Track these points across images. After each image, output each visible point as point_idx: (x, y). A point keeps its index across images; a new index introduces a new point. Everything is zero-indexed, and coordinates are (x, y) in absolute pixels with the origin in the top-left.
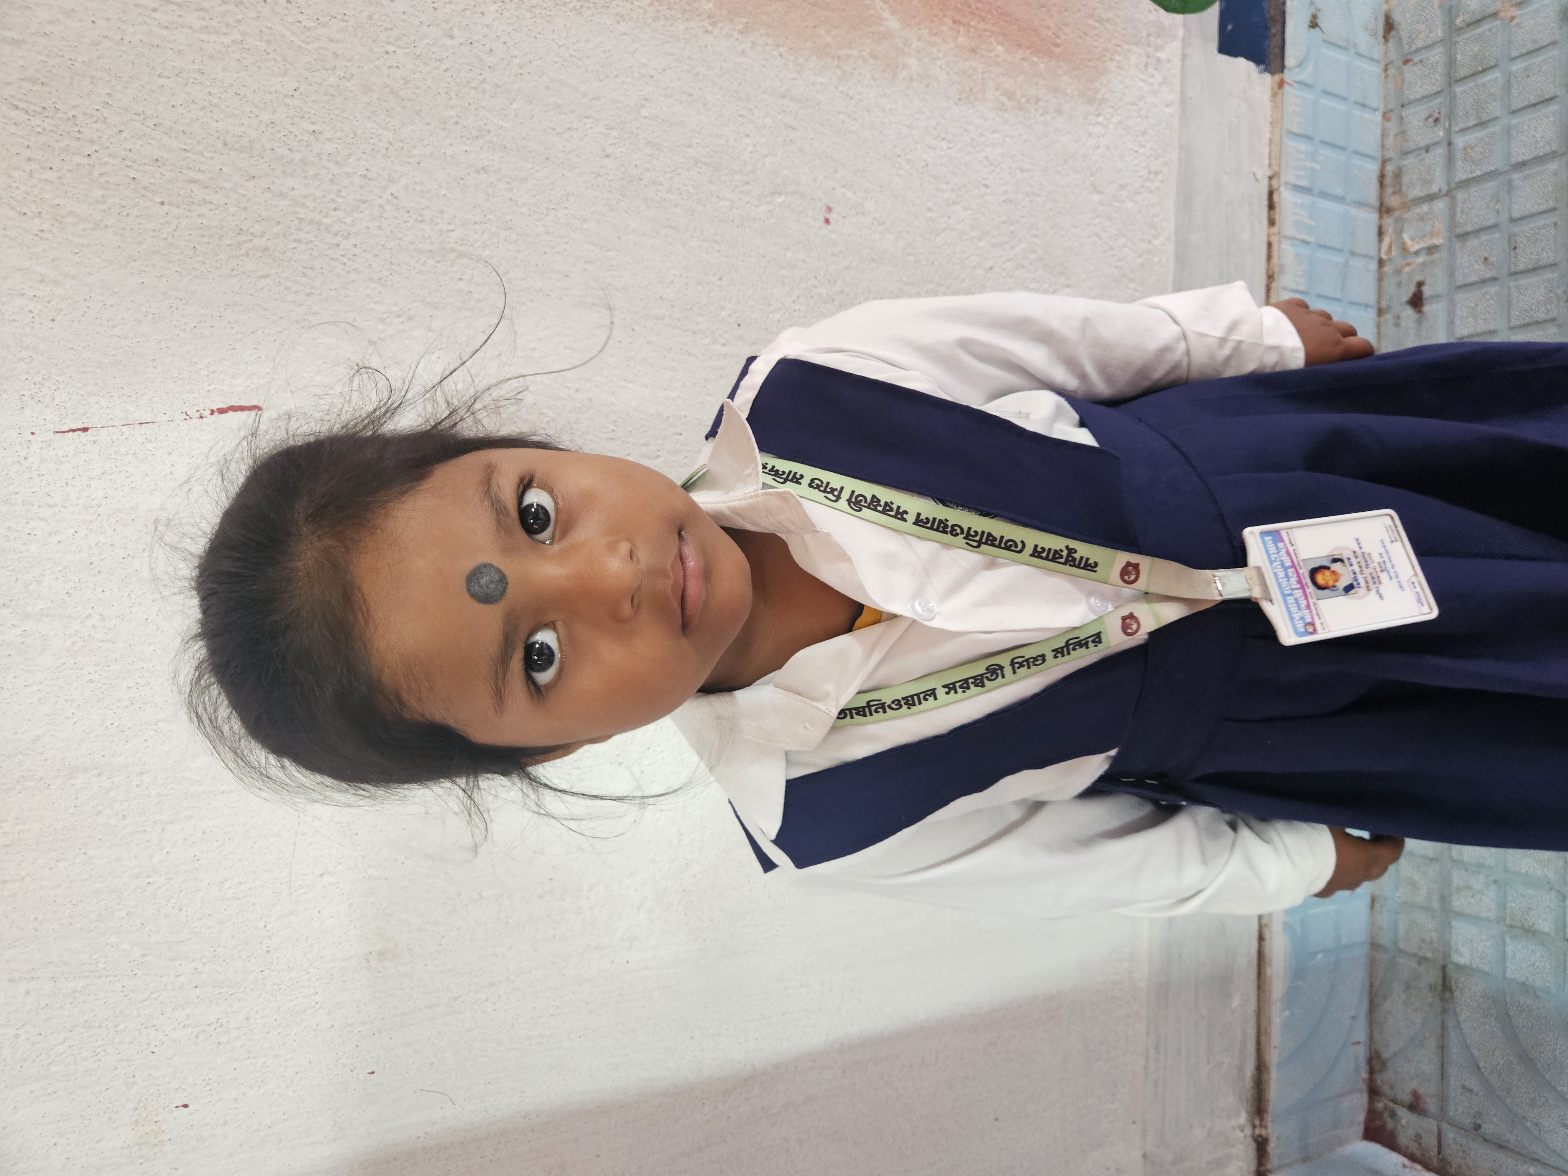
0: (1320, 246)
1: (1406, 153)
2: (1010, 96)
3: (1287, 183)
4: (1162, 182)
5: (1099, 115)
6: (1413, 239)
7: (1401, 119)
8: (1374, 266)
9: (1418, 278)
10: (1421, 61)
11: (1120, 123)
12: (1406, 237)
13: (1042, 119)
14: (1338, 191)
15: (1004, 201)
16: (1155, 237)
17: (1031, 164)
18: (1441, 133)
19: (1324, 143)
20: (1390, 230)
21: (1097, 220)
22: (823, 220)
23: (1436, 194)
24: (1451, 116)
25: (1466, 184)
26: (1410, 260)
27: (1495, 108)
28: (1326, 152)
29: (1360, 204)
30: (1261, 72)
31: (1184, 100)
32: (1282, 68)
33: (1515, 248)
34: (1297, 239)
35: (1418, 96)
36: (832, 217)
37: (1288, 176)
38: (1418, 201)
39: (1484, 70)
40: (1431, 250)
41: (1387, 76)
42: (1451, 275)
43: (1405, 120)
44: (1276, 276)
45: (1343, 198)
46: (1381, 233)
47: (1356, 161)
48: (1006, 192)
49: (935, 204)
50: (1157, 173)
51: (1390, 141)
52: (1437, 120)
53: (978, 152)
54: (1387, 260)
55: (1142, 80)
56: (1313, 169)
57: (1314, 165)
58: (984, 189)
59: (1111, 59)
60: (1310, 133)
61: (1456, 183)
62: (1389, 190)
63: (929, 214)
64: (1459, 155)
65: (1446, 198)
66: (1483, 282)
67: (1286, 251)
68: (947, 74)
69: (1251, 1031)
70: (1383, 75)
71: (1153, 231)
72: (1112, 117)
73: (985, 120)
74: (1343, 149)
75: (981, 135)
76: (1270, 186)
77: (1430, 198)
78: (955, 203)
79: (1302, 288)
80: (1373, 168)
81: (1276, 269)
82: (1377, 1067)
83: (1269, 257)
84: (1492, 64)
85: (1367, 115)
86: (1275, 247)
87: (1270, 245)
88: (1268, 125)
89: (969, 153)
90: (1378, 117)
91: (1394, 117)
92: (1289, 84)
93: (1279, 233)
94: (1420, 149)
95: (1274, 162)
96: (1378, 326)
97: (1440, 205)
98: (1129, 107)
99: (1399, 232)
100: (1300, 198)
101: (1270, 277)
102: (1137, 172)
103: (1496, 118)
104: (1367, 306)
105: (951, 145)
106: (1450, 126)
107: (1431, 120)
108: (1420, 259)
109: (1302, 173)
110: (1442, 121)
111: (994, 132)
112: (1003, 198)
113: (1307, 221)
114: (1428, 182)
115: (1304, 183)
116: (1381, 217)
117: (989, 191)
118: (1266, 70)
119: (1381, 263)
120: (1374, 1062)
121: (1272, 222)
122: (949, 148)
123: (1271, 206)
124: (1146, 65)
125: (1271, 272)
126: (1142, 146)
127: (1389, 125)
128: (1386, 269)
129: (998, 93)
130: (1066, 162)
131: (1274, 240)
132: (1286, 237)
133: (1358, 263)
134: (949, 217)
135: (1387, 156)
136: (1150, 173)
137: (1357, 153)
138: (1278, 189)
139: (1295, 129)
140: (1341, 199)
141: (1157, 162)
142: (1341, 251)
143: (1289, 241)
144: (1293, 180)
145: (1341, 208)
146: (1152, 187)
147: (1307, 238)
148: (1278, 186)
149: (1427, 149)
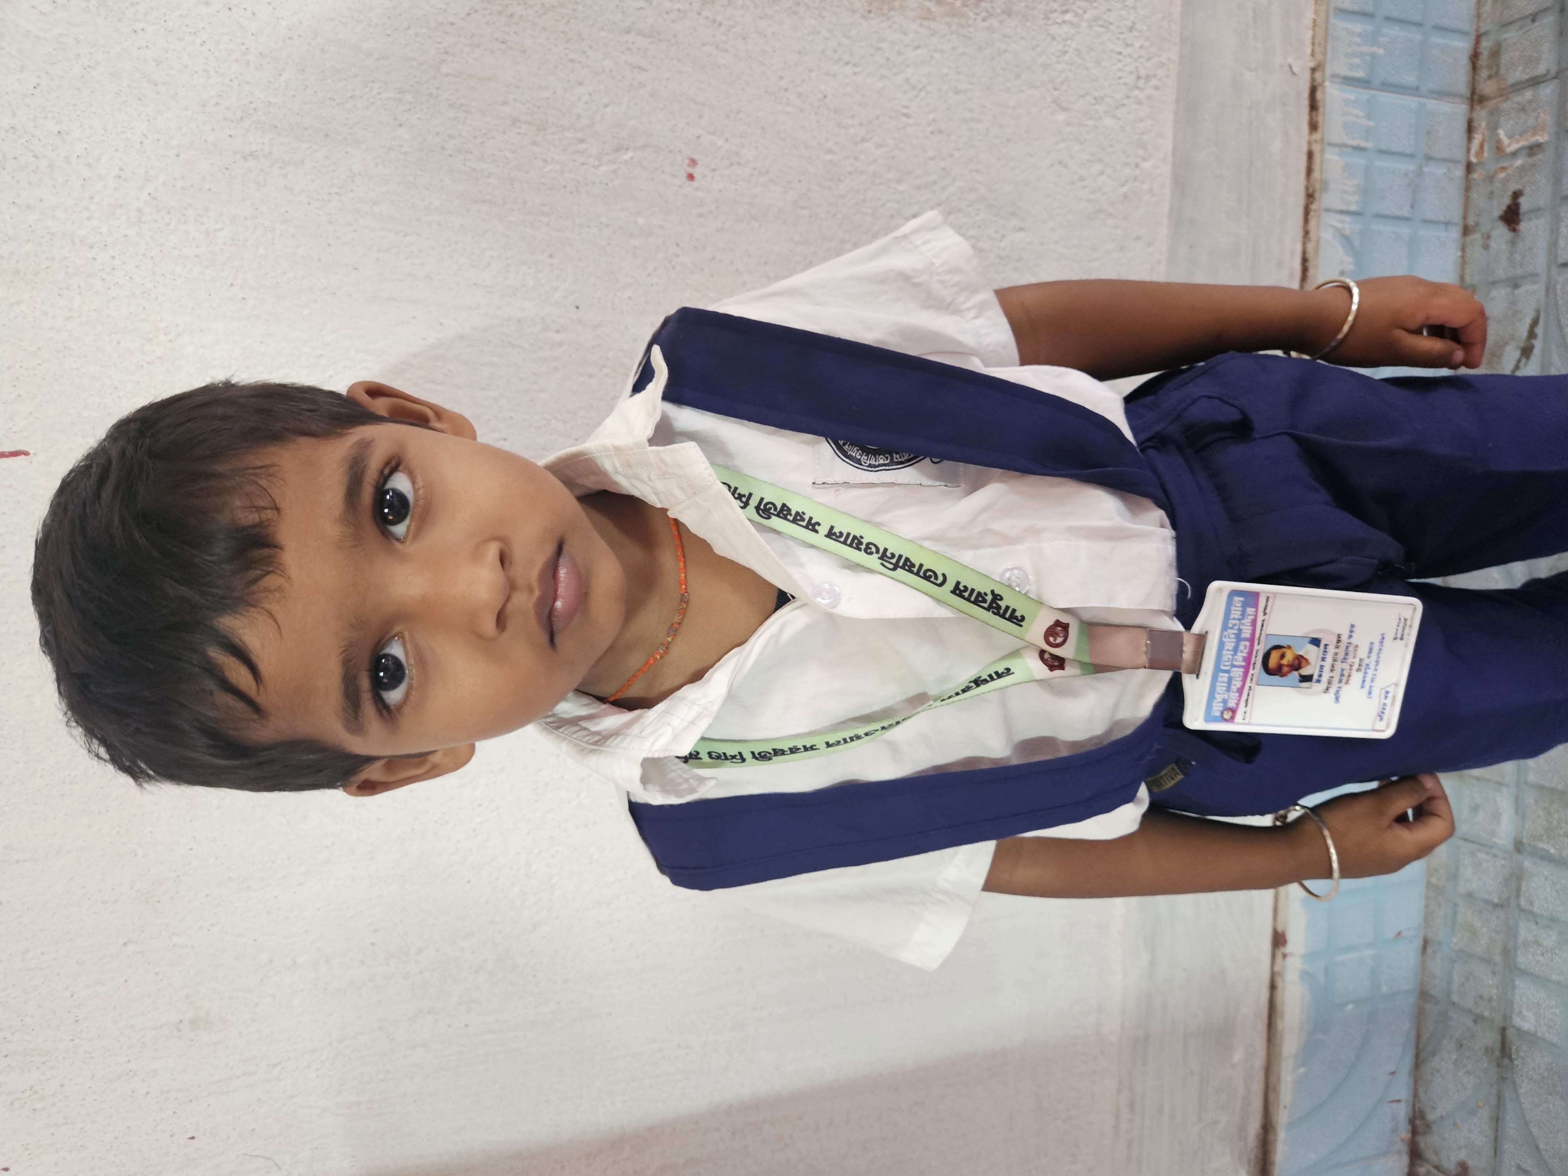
0: (1381, 152)
1: (1506, 25)
3: (1334, 76)
4: (1157, 88)
5: (1066, 12)
6: (1510, 137)
8: (1459, 172)
9: (1513, 187)
12: (1501, 133)
14: (1411, 79)
15: (932, 133)
16: (1144, 159)
17: (970, 83)
19: (1388, 19)
20: (1483, 124)
21: (1062, 145)
22: (685, 175)
26: (1506, 163)
28: (1394, 31)
29: (1440, 94)
34: (1347, 146)
36: (697, 171)
37: (1337, 66)
38: (1519, 87)
40: (1533, 149)
42: (1557, 183)
44: (1317, 195)
45: (1417, 88)
46: (1470, 129)
47: (1437, 40)
48: (934, 120)
49: (837, 143)
50: (1148, 78)
51: (1487, 9)
53: (896, 74)
54: (1477, 164)
56: (1373, 56)
57: (1375, 49)
58: (904, 119)
62: (1484, 73)
63: (829, 157)
65: (1555, 81)
67: (1331, 161)
69: (1258, 1088)
71: (1141, 152)
75: (899, 53)
76: (1313, 80)
77: (1535, 82)
78: (864, 140)
79: (1353, 208)
80: (1463, 46)
81: (1318, 187)
82: (1421, 1129)
83: (1309, 171)
86: (1317, 158)
87: (1310, 155)
88: (1312, 2)
89: (883, 77)
93: (1322, 140)
94: (1525, 17)
95: (1317, 49)
96: (1463, 249)
99: (1493, 127)
100: (1352, 94)
101: (1310, 196)
102: (1120, 78)
104: (1447, 224)
105: (857, 70)
108: (1519, 162)
109: (1357, 61)
111: (917, 48)
112: (930, 129)
113: (1365, 122)
114: (1533, 61)
115: (1360, 74)
116: (1472, 108)
117: (911, 121)
119: (1469, 168)
120: (1419, 1122)
121: (1313, 127)
122: (855, 74)
123: (1313, 106)
125: (1311, 190)
126: (1128, 45)
128: (1475, 176)
130: (1018, 76)
131: (1316, 148)
132: (1329, 144)
133: (1439, 170)
134: (856, 159)
135: (1483, 30)
136: (1138, 78)
137: (1439, 28)
138: (1322, 84)
140: (1413, 91)
141: (1149, 64)
142: (1412, 156)
143: (1337, 150)
144: (1344, 71)
145: (1412, 102)
146: (1142, 96)
147: (1363, 144)
148: (1323, 82)
149: (1534, 18)
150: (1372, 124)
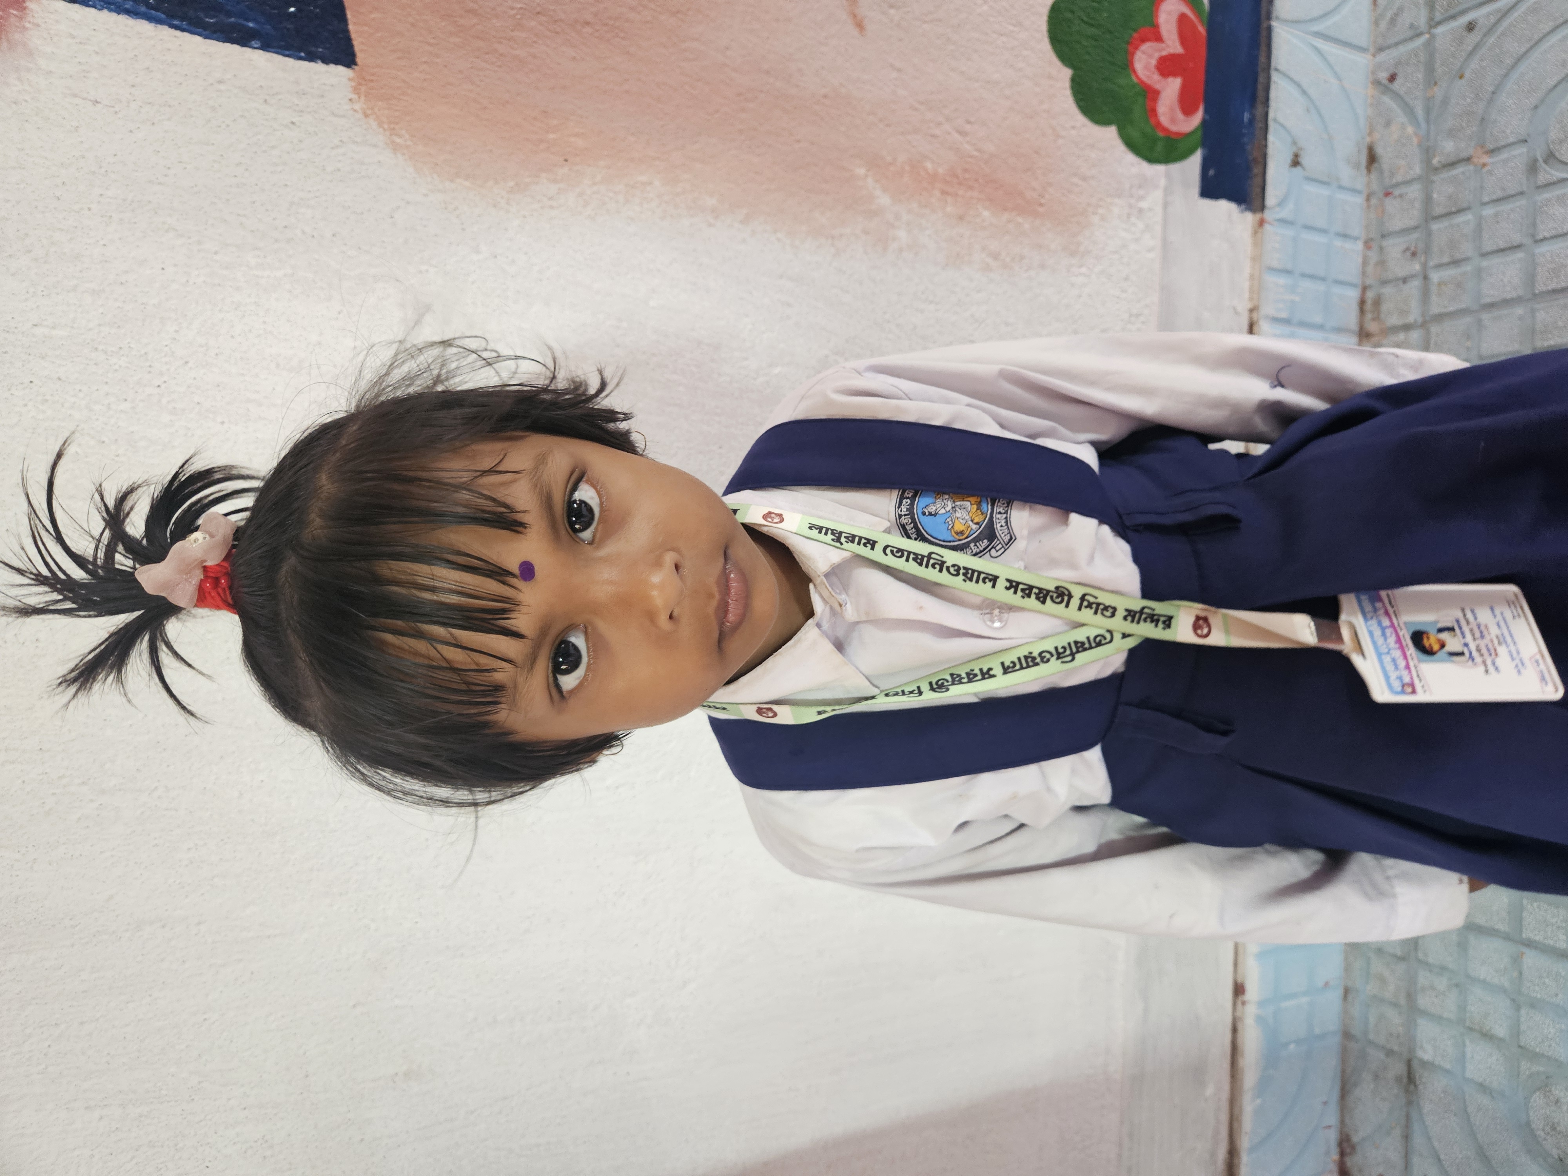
1: (1384, 283)
2: (995, 256)
3: (1267, 317)
4: (1143, 323)
7: (1381, 249)
10: (1401, 196)
13: (1026, 275)
18: (1417, 267)
19: (1304, 275)
23: (1411, 324)
24: (1427, 251)
25: (1440, 318)
27: (1467, 249)
28: (1307, 284)
29: (1340, 330)
30: (1242, 211)
31: (1166, 244)
32: (1262, 208)
35: (1397, 228)
37: (1268, 309)
38: (1395, 329)
39: (1459, 211)
41: (1369, 207)
43: (1385, 251)
45: (1323, 326)
47: (1337, 290)
50: (1138, 315)
52: (1414, 254)
53: (964, 311)
55: (1124, 230)
56: (1292, 301)
57: (1293, 297)
59: (1094, 213)
60: (1289, 267)
61: (1431, 316)
62: (1369, 316)
64: (1434, 289)
65: (1421, 330)
68: (936, 241)
69: (1224, 1118)
70: (1365, 206)
72: (1095, 267)
73: (971, 280)
74: (1323, 279)
75: (967, 295)
76: (1251, 316)
77: (1407, 327)
80: (1354, 294)
82: (1348, 1150)
84: (1465, 205)
85: (1349, 245)
88: (1250, 261)
90: (1359, 246)
91: (1374, 246)
92: (1270, 222)
95: (1254, 296)
97: (1415, 336)
98: (1111, 256)
103: (1467, 259)
105: (938, 307)
106: (1426, 261)
107: (1408, 254)
109: (1282, 305)
110: (1418, 254)
118: (1247, 210)
120: (1345, 1145)
122: (937, 310)
124: (1129, 216)
127: (1370, 253)
129: (983, 255)
135: (1367, 283)
137: (1337, 282)
139: (1275, 264)
140: (1320, 327)
141: (1138, 305)
148: (1259, 318)
149: (1405, 280)
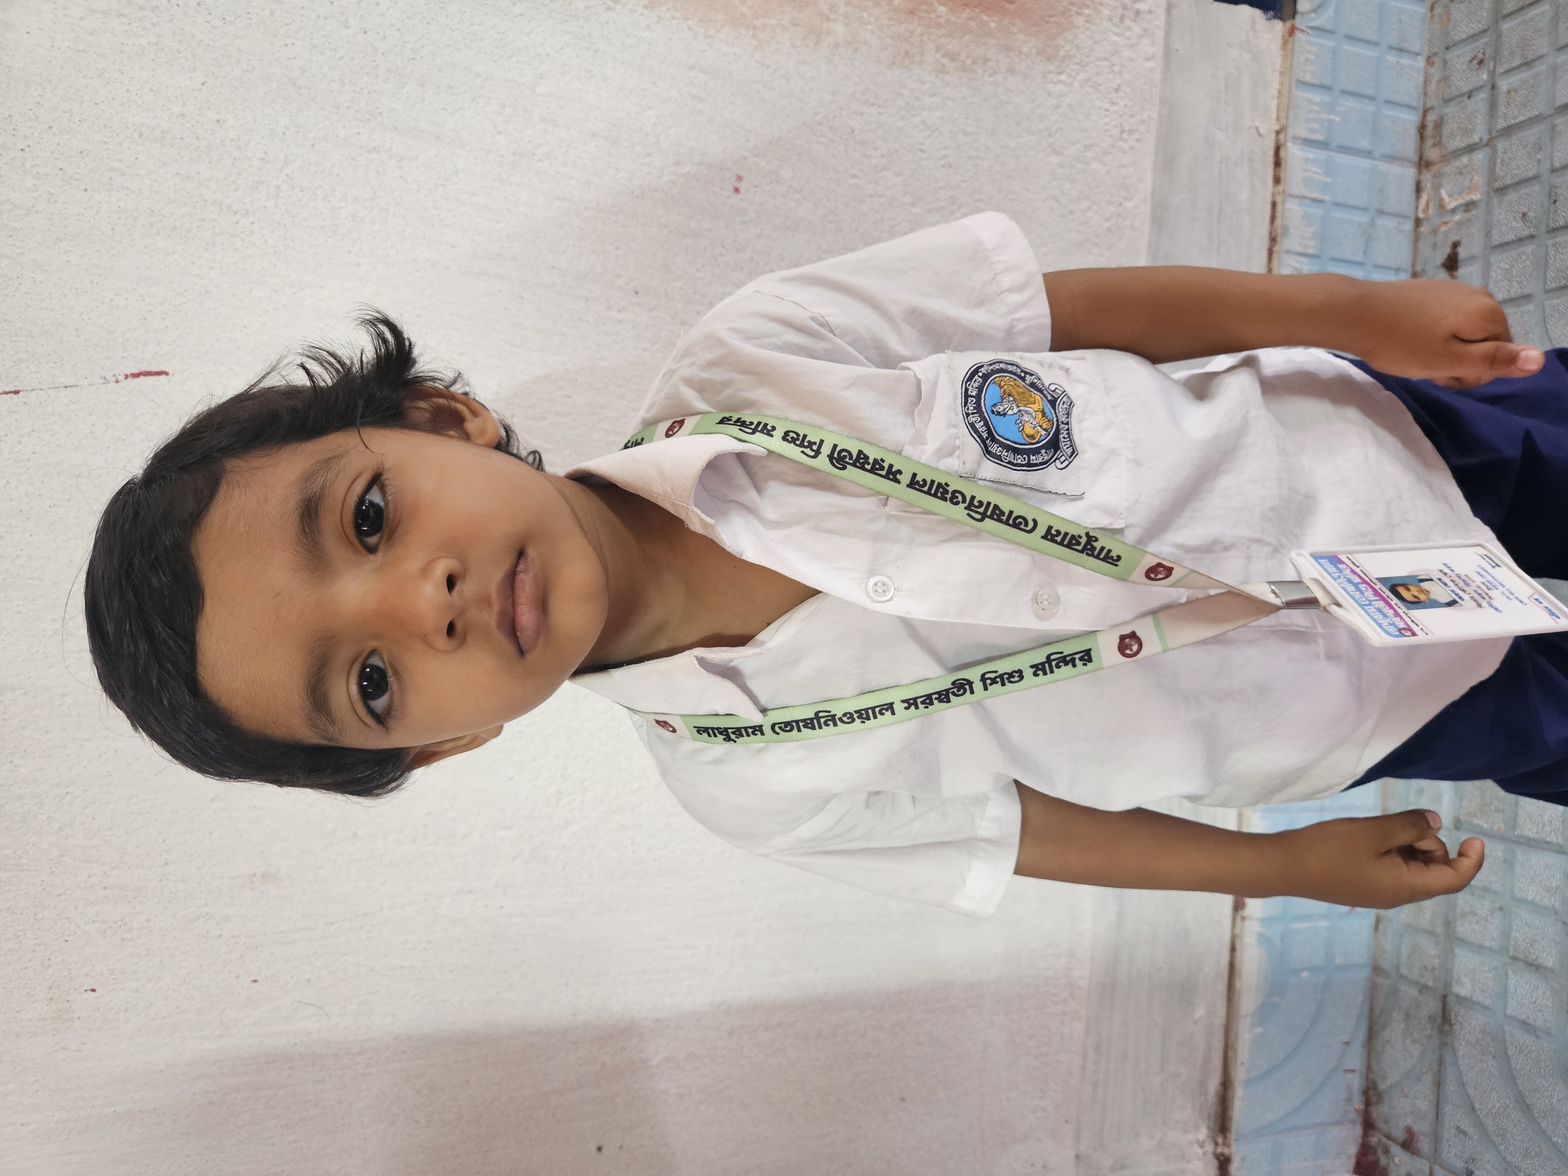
0: (1337, 204)
1: (1448, 101)
2: (953, 57)
3: (1295, 138)
4: (1138, 140)
5: (1061, 73)
6: (1450, 196)
7: (1445, 62)
8: (1408, 226)
9: (1453, 238)
11: (1087, 80)
12: (1443, 193)
13: (991, 79)
14: (1364, 144)
15: (943, 166)
16: (1126, 199)
17: (977, 127)
18: (1485, 77)
19: (1345, 92)
20: (1429, 185)
21: (1055, 184)
22: (732, 189)
23: (1477, 144)
24: (1496, 56)
25: (1508, 131)
26: (1447, 219)
27: (1542, 45)
28: (1349, 103)
29: (1392, 158)
30: (1269, 19)
31: (1168, 51)
32: (1293, 14)
33: (1555, 202)
34: (1305, 198)
35: (1463, 37)
36: (742, 186)
37: (1298, 129)
38: (1458, 153)
39: (1533, 3)
40: (1469, 206)
41: (1432, 17)
42: (1488, 234)
43: (1449, 64)
44: (1278, 239)
45: (1370, 152)
46: (1418, 189)
47: (1389, 112)
48: (945, 156)
49: (861, 170)
50: (1131, 132)
51: (1432, 88)
52: (1481, 62)
53: (914, 116)
54: (1424, 219)
55: (1116, 34)
56: (1331, 122)
57: (1332, 117)
58: (919, 154)
59: (1078, 13)
60: (1327, 82)
61: (1497, 131)
62: (1430, 142)
63: (854, 181)
64: (1502, 99)
65: (1487, 148)
66: (1520, 241)
67: (1292, 210)
68: (879, 37)
69: (1218, 1044)
70: (1429, 15)
71: (1124, 194)
72: (1077, 74)
73: (923, 83)
74: (1372, 98)
75: (917, 98)
76: (1277, 140)
77: (1471, 149)
78: (884, 169)
79: (1311, 251)
80: (1412, 119)
81: (1279, 231)
82: (1374, 1099)
83: (1273, 218)
85: (1405, 61)
86: (1279, 208)
87: (1274, 205)
88: (1278, 75)
89: (903, 118)
90: (1421, 62)
91: (1437, 60)
92: (1302, 30)
93: (1284, 192)
94: (1462, 95)
95: (1283, 115)
97: (1480, 156)
98: (1099, 63)
99: (1437, 188)
100: (1311, 154)
101: (1273, 240)
102: (1106, 131)
103: (1540, 58)
104: (1398, 267)
105: (881, 111)
106: (1494, 67)
107: (1475, 63)
108: (1457, 217)
109: (1316, 126)
110: (1486, 62)
111: (933, 95)
112: (941, 163)
113: (1323, 178)
114: (1467, 132)
115: (1319, 137)
116: (1420, 172)
117: (925, 155)
118: (1275, 17)
119: (1417, 222)
120: (1371, 1093)
121: (1277, 180)
123: (1277, 163)
124: (1122, 18)
125: (1274, 235)
126: (1113, 104)
127: (1432, 70)
128: (1422, 229)
129: (938, 55)
130: (1018, 124)
131: (1279, 199)
132: (1291, 196)
133: (1389, 223)
134: (877, 184)
135: (1429, 105)
136: (1122, 131)
137: (1389, 102)
138: (1284, 144)
139: (1308, 78)
140: (1367, 154)
141: (1132, 120)
142: (1365, 209)
143: (1296, 201)
144: (1303, 133)
145: (1366, 163)
146: (1125, 146)
147: (1321, 197)
148: (1286, 141)
149: (1470, 95)
150: (1329, 180)
